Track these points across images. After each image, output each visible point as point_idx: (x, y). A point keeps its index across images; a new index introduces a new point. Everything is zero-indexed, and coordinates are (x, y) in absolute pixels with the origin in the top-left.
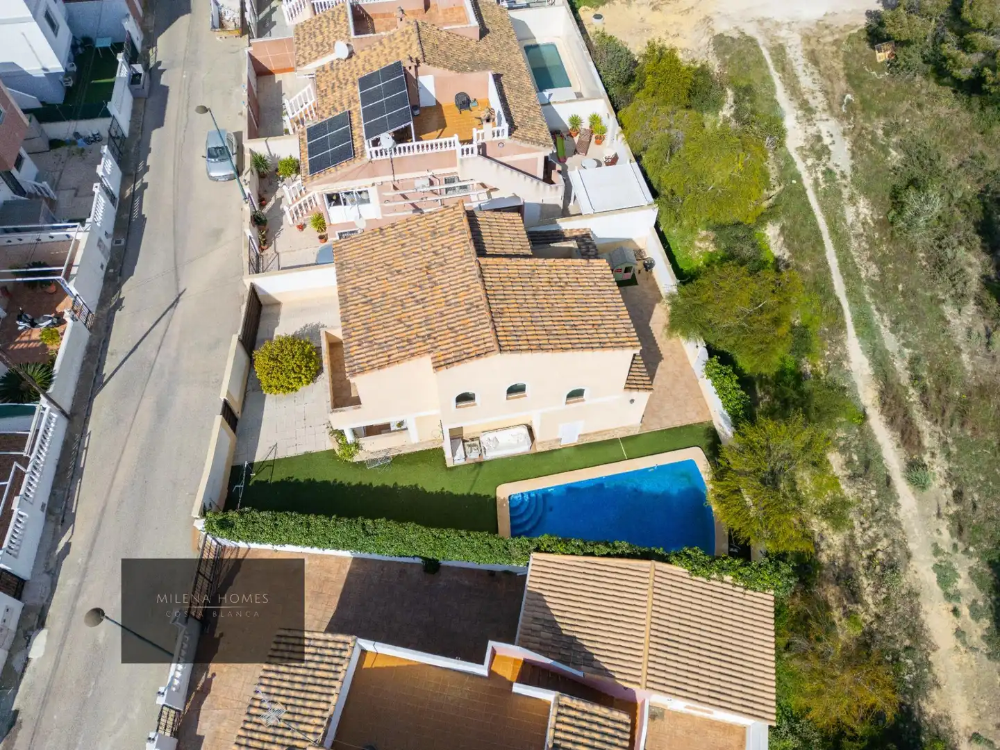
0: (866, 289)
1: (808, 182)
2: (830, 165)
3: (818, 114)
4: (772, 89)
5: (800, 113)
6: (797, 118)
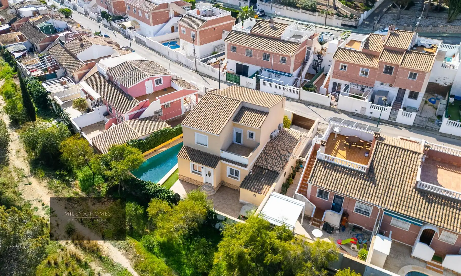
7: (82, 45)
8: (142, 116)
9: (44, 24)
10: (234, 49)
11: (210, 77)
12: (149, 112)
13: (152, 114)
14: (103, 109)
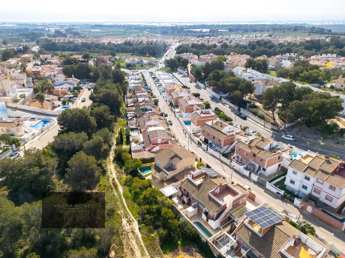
0: (119, 200)
1: (131, 215)
2: (127, 219)
3: (130, 231)
4: (143, 238)
5: (134, 231)
6: (135, 230)
7: (149, 119)
8: (152, 151)
9: (143, 107)
10: (204, 131)
11: (193, 141)
12: (154, 150)
13: (156, 151)
14: (143, 145)
